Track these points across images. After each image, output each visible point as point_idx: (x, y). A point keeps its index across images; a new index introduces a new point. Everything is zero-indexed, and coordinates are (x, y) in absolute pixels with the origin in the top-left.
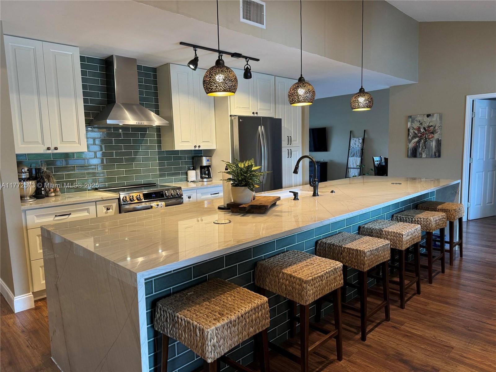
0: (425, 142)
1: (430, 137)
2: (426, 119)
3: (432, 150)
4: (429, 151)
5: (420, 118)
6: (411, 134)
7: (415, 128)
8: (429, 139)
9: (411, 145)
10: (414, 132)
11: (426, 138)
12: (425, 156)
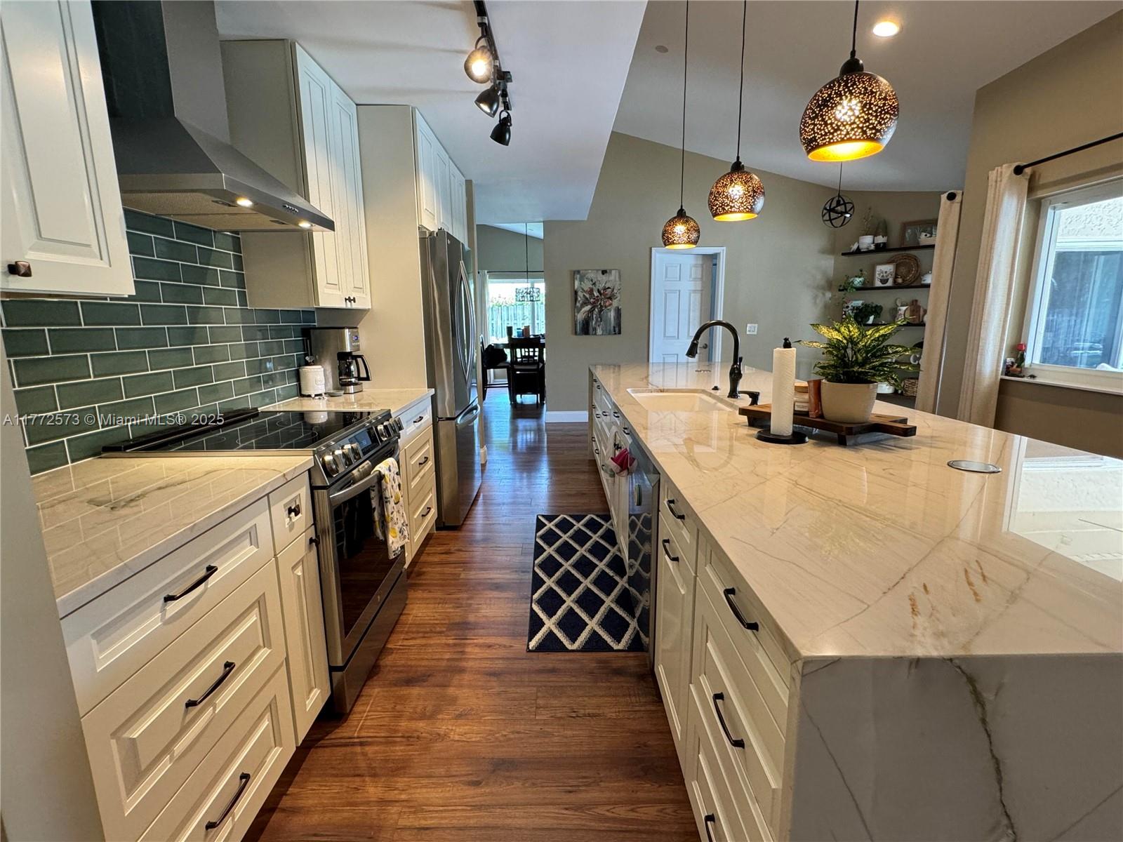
0: (600, 312)
1: (607, 304)
2: (600, 277)
3: (610, 325)
4: (606, 324)
5: (591, 275)
6: (579, 299)
7: (585, 289)
8: (606, 307)
9: (580, 316)
10: (584, 295)
11: (601, 306)
12: (601, 333)
